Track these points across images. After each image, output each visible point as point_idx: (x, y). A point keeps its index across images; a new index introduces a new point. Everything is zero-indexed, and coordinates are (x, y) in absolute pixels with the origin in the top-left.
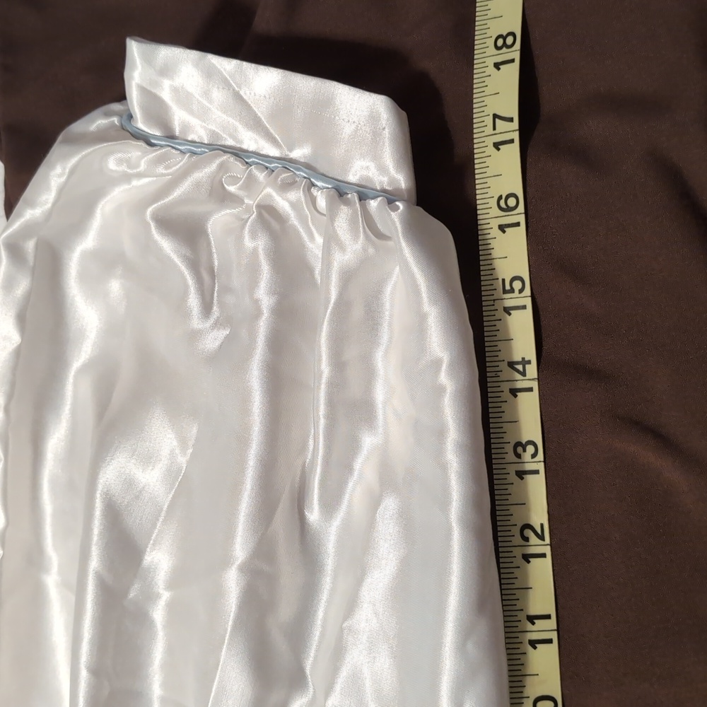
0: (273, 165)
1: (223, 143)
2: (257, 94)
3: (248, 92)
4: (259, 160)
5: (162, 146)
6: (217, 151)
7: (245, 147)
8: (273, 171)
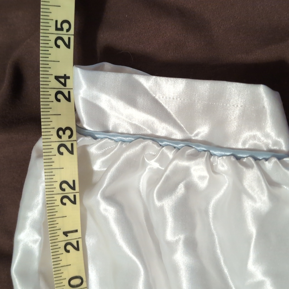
0: (179, 146)
1: (143, 133)
2: (168, 97)
3: (161, 97)
4: (170, 142)
5: (102, 139)
6: (140, 139)
7: (159, 134)
8: (179, 149)
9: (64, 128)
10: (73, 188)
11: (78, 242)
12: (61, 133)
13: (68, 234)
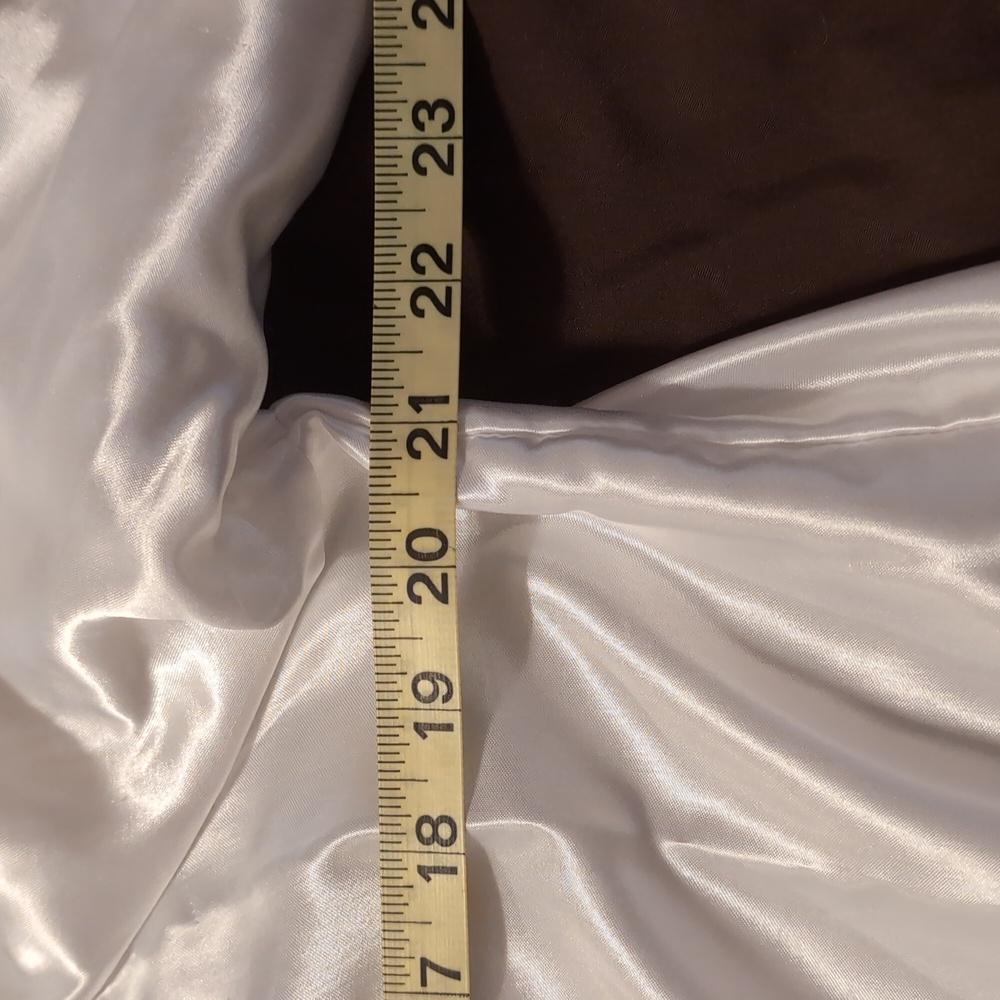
9: (431, 103)
10: (446, 267)
11: (445, 432)
12: (423, 115)
13: (422, 406)
